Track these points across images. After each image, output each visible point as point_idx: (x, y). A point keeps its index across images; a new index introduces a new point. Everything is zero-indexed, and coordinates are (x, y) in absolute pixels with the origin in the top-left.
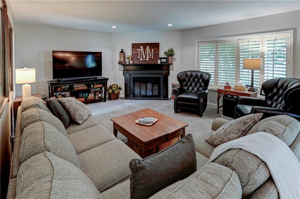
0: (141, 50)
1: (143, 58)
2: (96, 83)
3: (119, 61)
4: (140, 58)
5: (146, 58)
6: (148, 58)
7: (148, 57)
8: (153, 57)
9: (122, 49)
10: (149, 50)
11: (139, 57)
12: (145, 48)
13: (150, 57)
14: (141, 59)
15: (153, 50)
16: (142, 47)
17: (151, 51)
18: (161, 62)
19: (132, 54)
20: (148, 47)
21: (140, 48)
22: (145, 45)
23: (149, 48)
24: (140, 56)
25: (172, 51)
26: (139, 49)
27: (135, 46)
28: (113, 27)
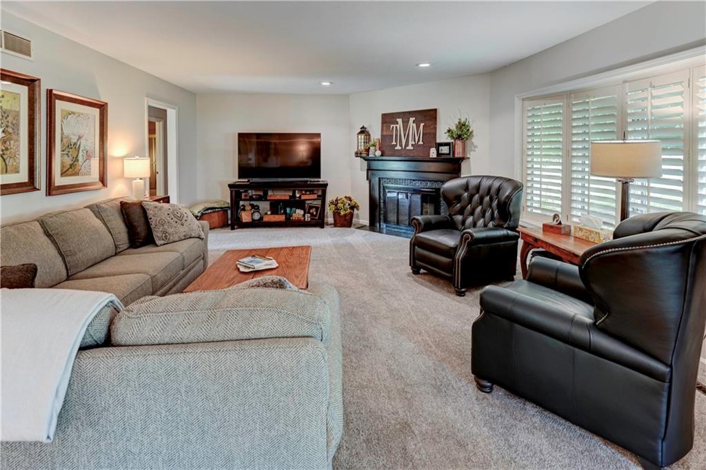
0: (398, 126)
1: (401, 145)
2: (306, 191)
3: (356, 150)
4: (396, 145)
5: (407, 145)
6: (412, 145)
7: (411, 142)
8: (421, 143)
9: (363, 127)
10: (415, 125)
11: (394, 143)
12: (406, 123)
13: (415, 141)
14: (398, 147)
15: (422, 125)
16: (400, 120)
17: (418, 128)
18: (438, 154)
19: (382, 136)
20: (412, 119)
21: (397, 123)
22: (406, 115)
23: (414, 122)
24: (396, 141)
25: (462, 126)
26: (395, 126)
27: (388, 119)
28: (324, 84)
